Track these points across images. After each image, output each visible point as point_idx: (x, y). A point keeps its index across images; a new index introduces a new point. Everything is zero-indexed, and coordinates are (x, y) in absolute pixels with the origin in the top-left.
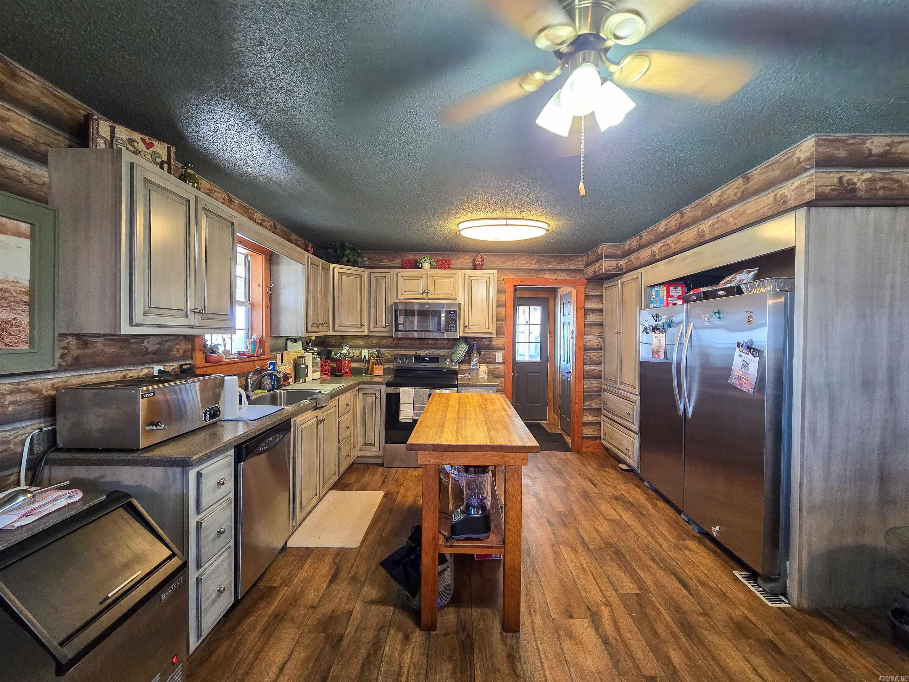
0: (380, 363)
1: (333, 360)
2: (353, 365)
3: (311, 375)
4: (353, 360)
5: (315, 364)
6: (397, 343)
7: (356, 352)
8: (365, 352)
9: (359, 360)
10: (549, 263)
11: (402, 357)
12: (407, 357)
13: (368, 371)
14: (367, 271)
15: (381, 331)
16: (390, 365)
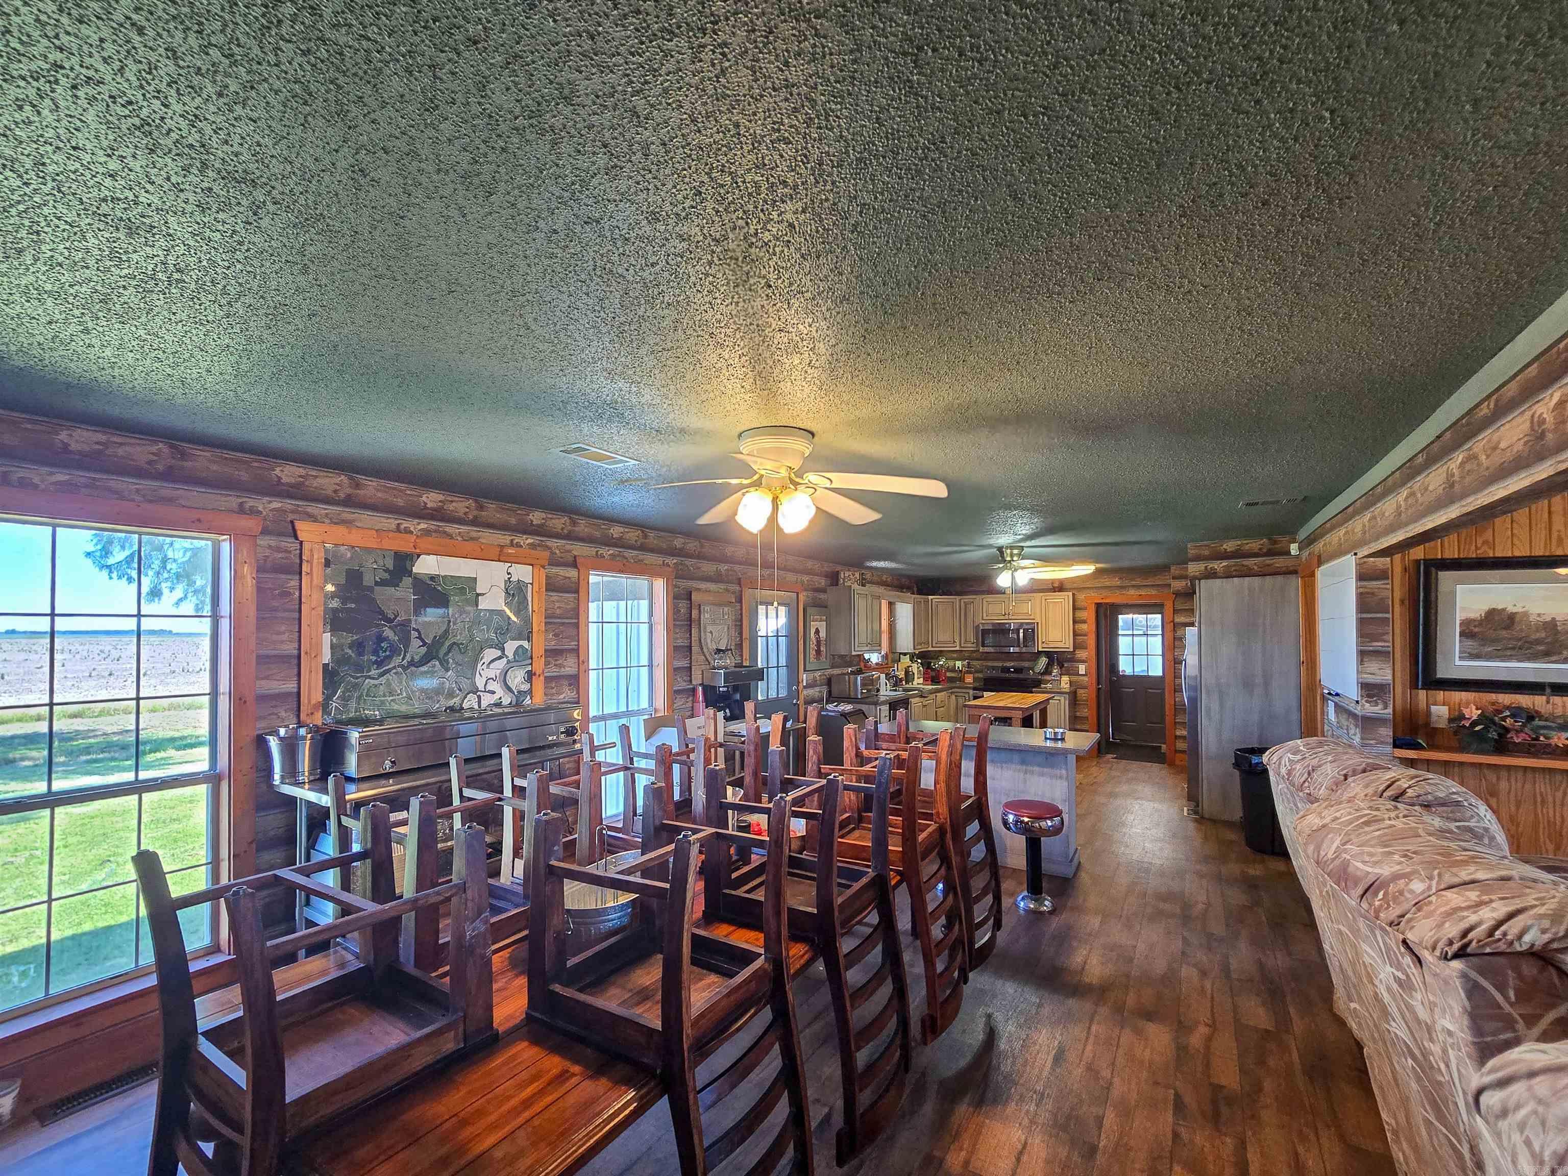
0: (970, 673)
1: (933, 670)
2: (949, 674)
3: (916, 681)
4: (948, 670)
5: (919, 672)
6: (986, 657)
7: (951, 663)
8: (959, 664)
9: (953, 670)
10: (1132, 580)
11: (988, 668)
12: (993, 668)
13: (962, 680)
14: (958, 598)
15: (971, 647)
16: (980, 675)
